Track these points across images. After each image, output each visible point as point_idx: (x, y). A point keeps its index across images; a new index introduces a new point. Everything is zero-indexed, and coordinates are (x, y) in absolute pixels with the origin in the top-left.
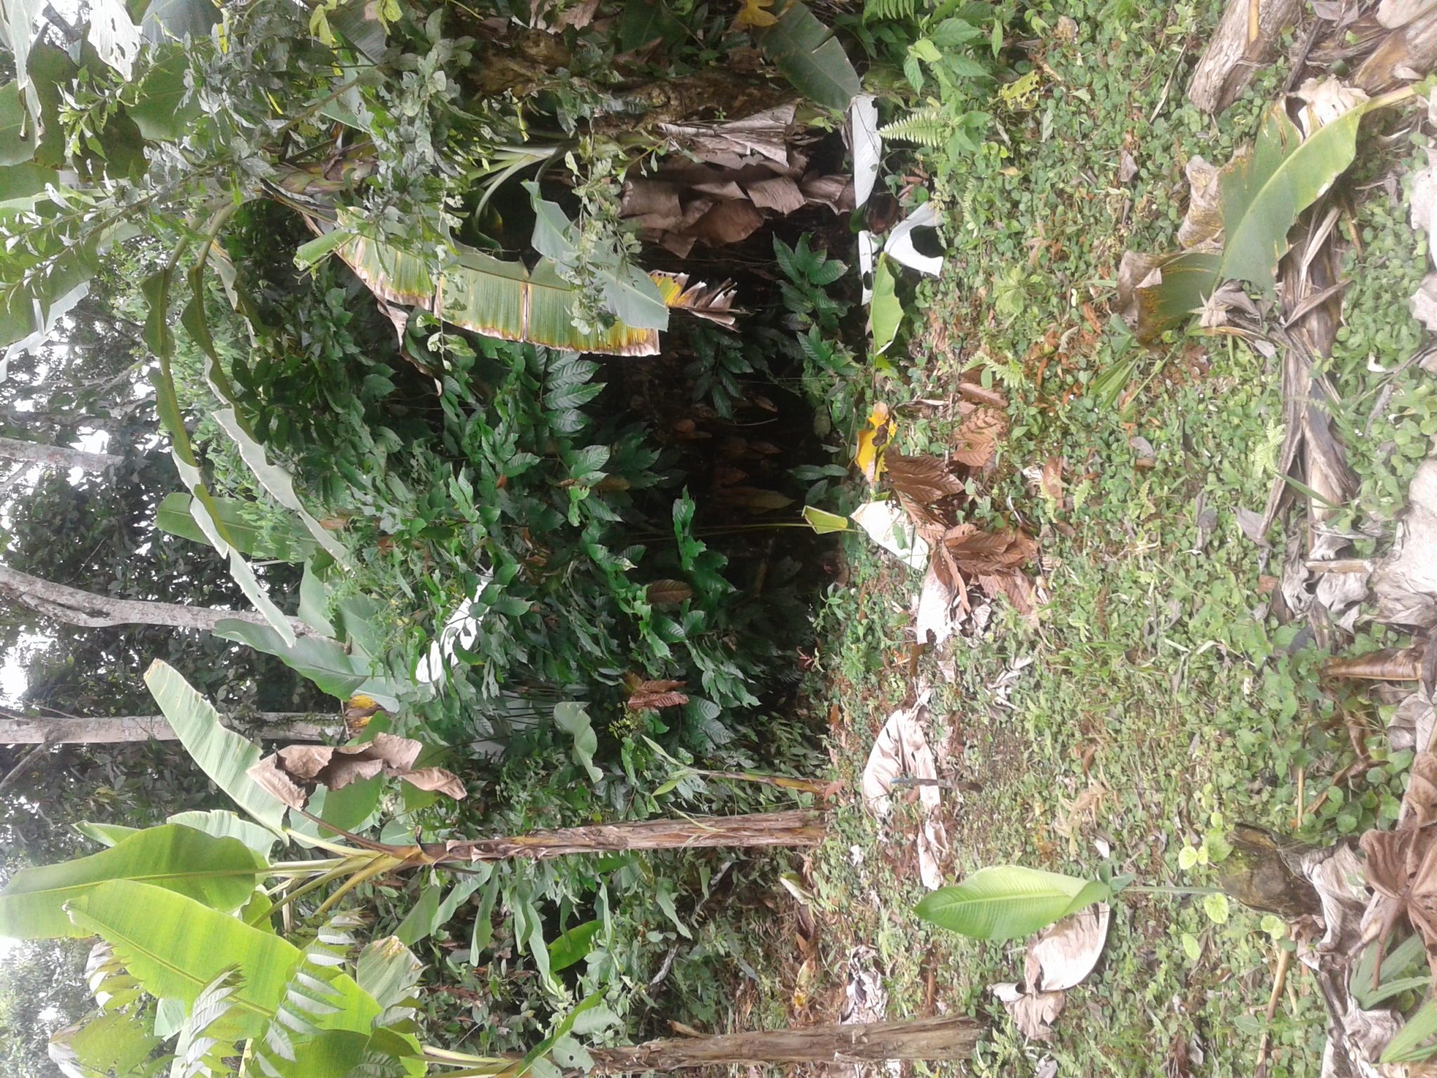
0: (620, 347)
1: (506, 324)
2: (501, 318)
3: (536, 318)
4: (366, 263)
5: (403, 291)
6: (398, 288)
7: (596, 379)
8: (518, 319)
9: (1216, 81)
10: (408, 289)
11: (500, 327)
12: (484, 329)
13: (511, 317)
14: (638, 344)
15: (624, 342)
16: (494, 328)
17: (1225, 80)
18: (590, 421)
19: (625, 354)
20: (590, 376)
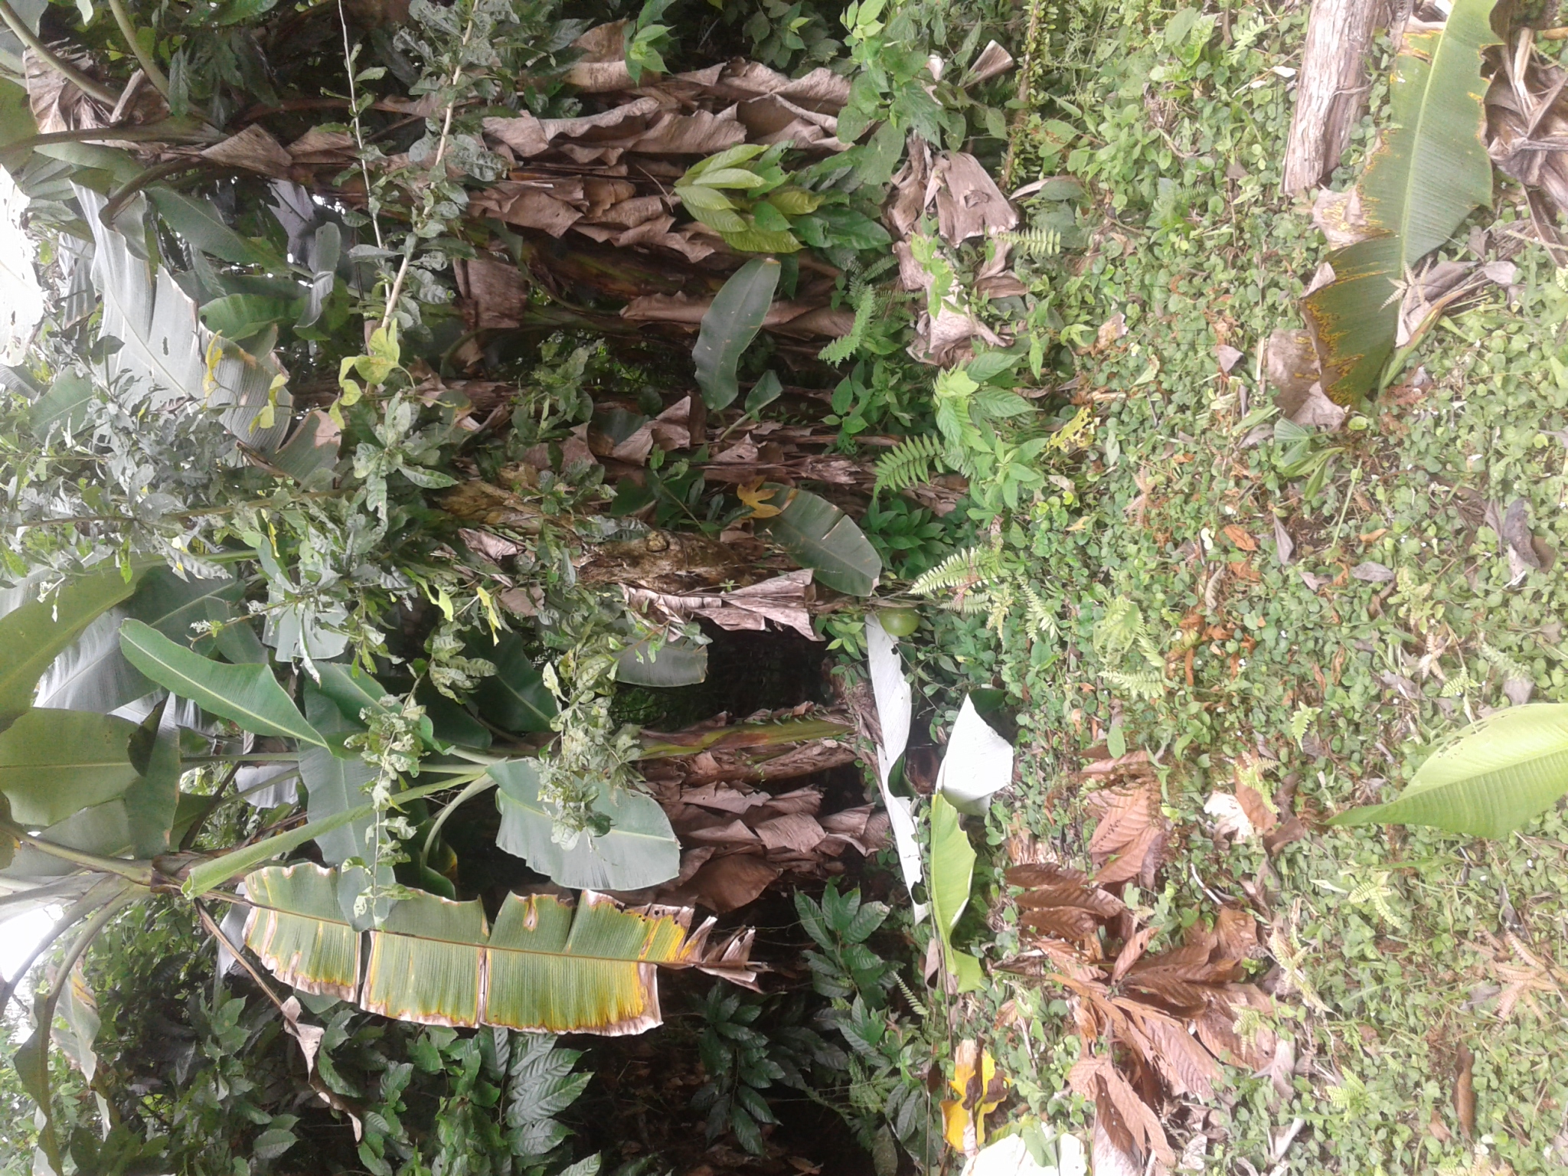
0: (608, 1025)
1: (457, 1007)
2: (450, 999)
3: (497, 994)
4: (274, 949)
5: (321, 979)
6: (316, 974)
7: (578, 1068)
8: (473, 997)
9: (1315, 133)
10: (328, 974)
11: (449, 1011)
12: (427, 1016)
13: (463, 996)
14: (632, 1018)
15: (614, 1018)
16: (440, 1014)
17: (1326, 124)
18: (568, 1131)
19: (616, 1033)
20: (571, 1066)
